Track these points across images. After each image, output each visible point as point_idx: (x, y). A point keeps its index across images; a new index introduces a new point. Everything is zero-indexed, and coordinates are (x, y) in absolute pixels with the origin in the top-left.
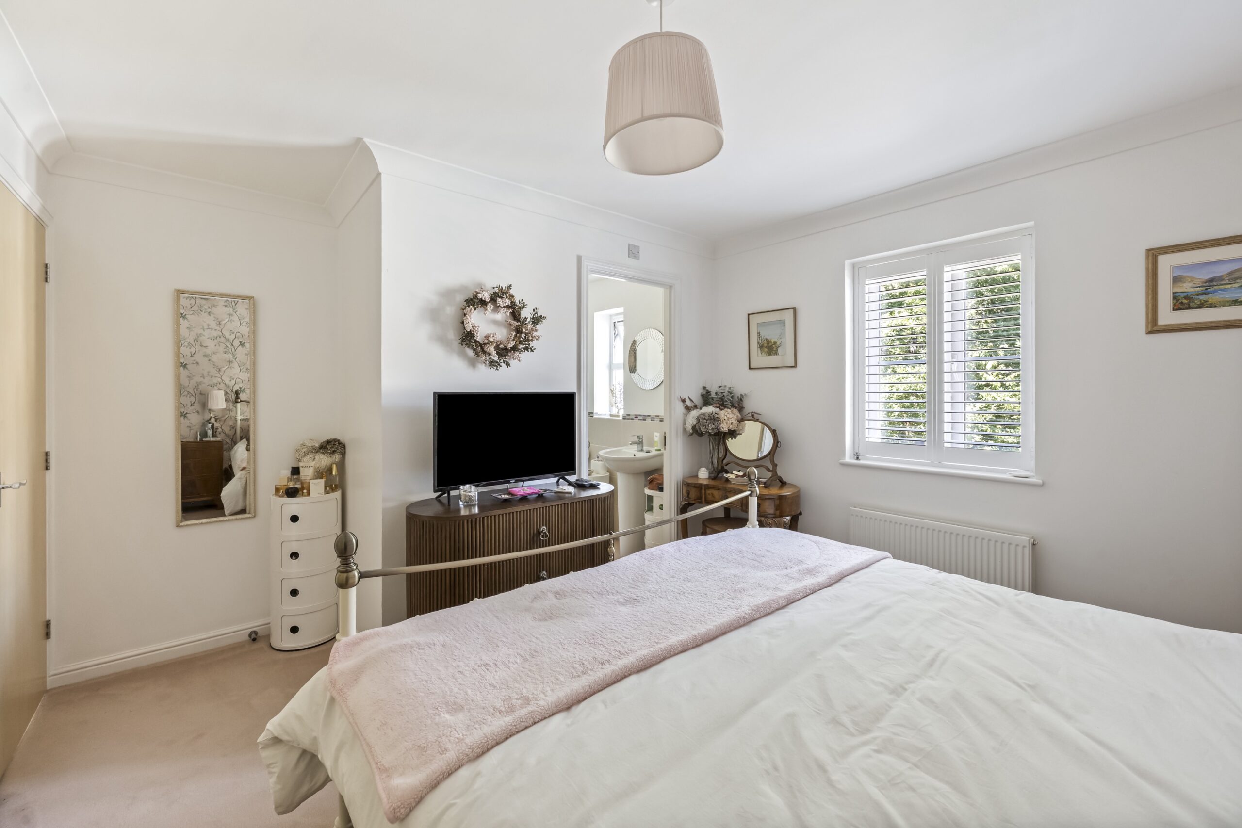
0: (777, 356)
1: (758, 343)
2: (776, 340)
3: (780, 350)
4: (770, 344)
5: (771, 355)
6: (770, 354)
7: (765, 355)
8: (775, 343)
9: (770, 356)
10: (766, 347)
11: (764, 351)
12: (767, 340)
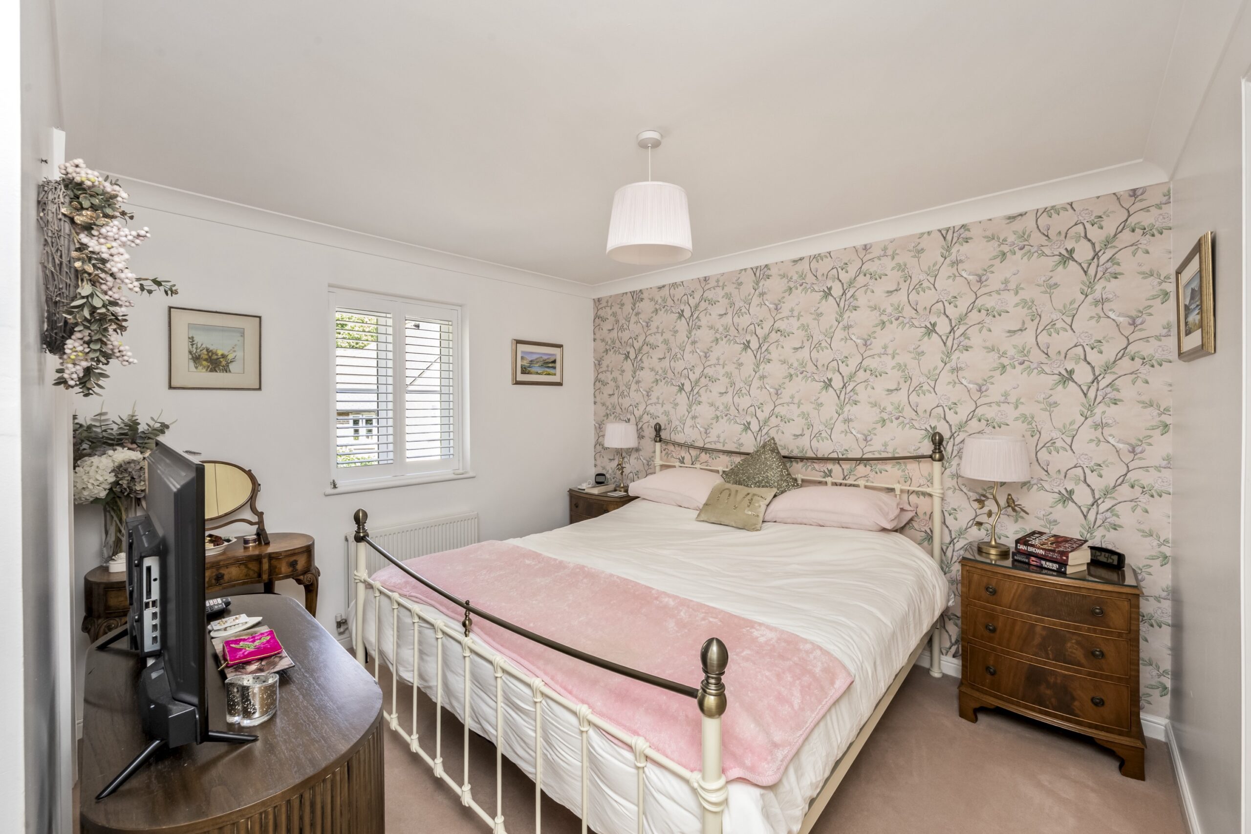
0: (228, 374)
1: (190, 352)
2: (226, 353)
3: (232, 367)
4: (215, 357)
5: (217, 371)
6: (213, 370)
7: (204, 370)
8: (223, 356)
9: (214, 374)
10: (206, 360)
11: (201, 365)
12: (208, 350)
